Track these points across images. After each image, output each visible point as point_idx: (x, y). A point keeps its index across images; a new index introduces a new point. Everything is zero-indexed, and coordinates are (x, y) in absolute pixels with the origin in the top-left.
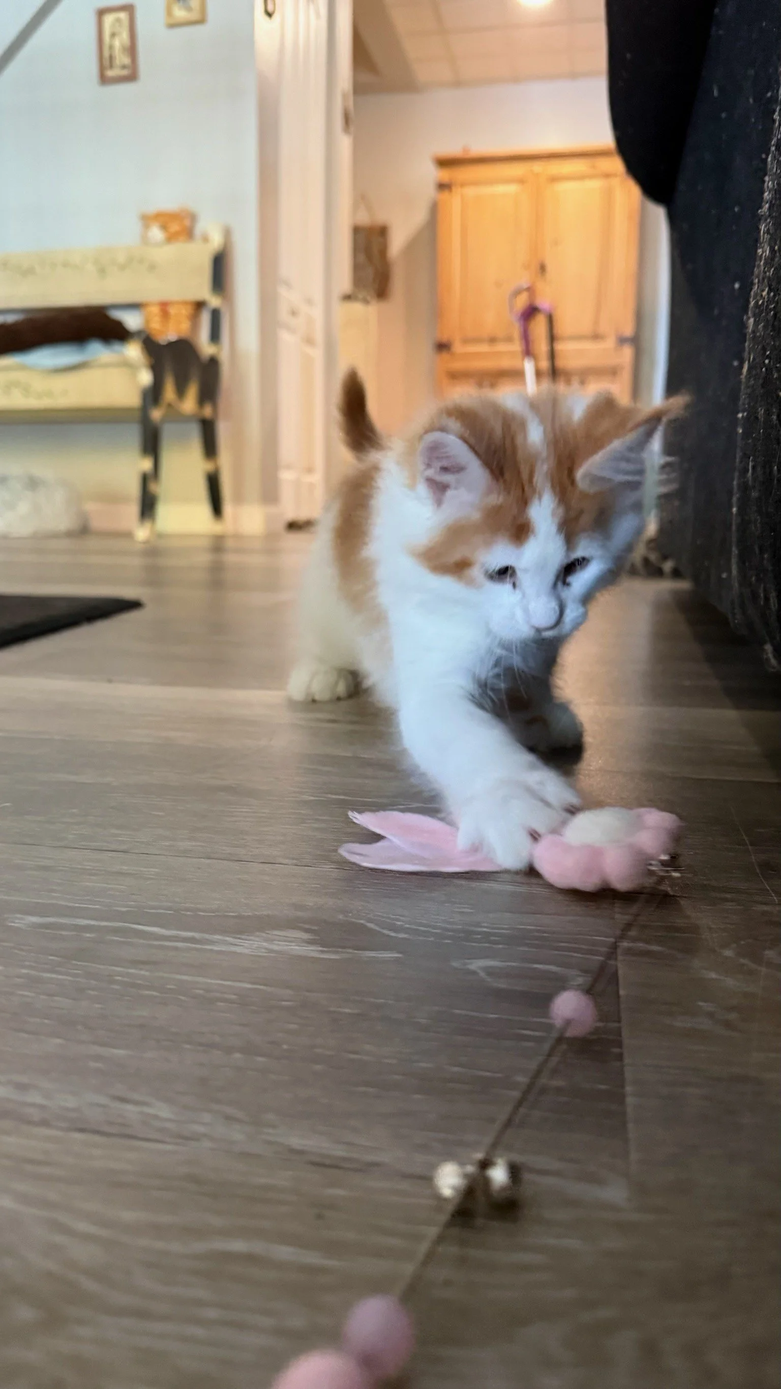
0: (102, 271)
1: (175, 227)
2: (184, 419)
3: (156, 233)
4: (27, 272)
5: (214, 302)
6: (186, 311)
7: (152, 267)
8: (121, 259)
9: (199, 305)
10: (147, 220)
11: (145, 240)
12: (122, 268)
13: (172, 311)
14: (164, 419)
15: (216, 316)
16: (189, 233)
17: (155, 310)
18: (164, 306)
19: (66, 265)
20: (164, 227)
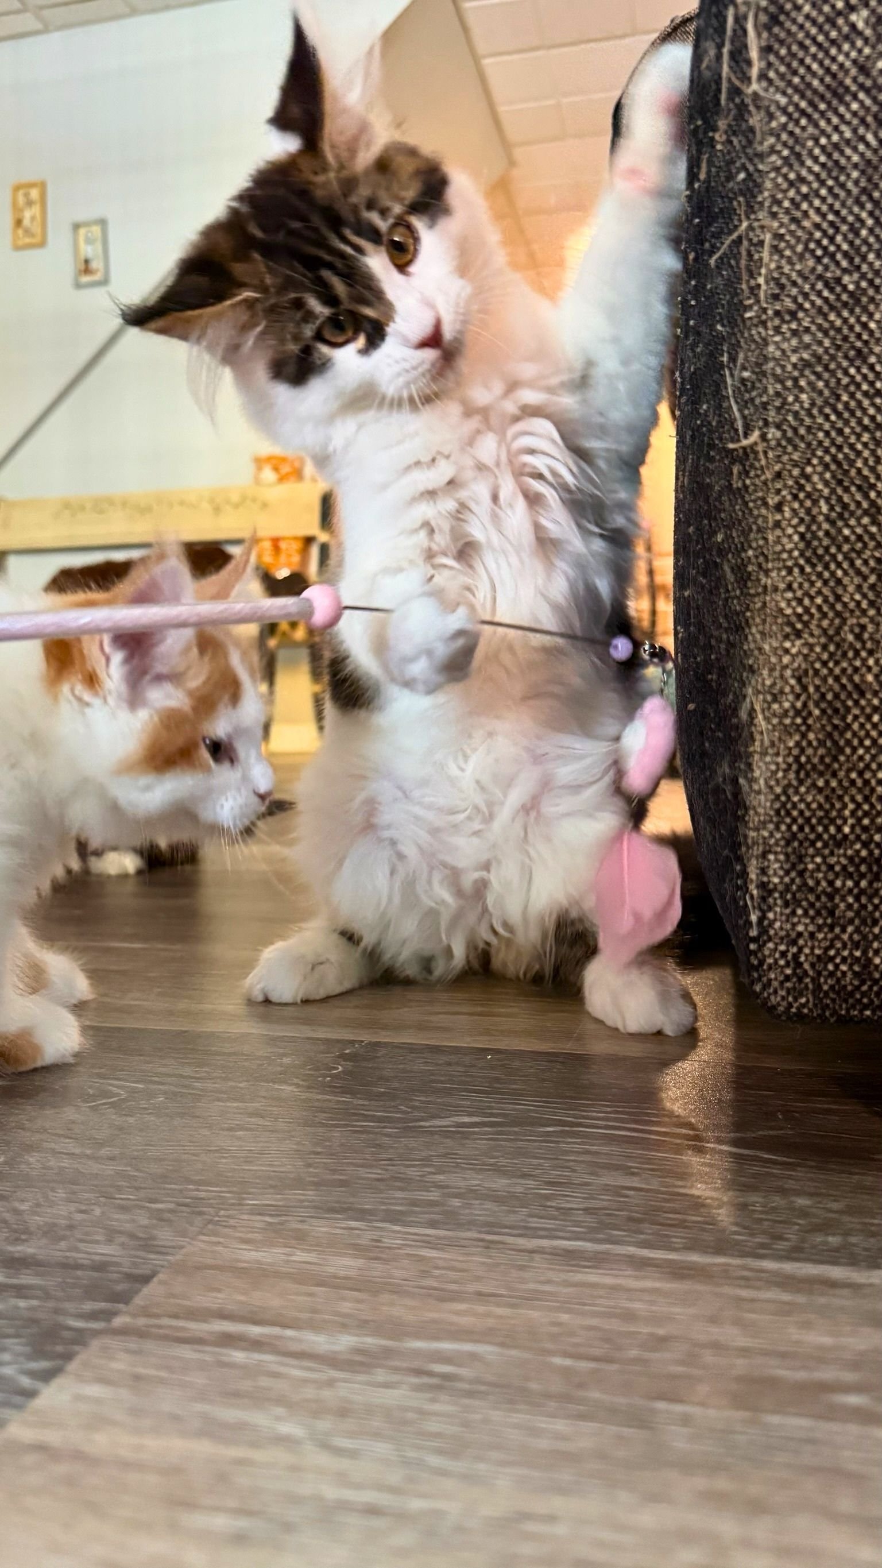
0: (217, 510)
1: (286, 469)
2: (296, 645)
3: (269, 475)
4: (144, 510)
5: (323, 537)
6: (296, 546)
7: (265, 505)
8: (235, 498)
9: (309, 540)
10: (260, 462)
11: (257, 481)
12: (236, 506)
13: (283, 545)
14: (279, 646)
15: (324, 550)
16: (298, 474)
17: (267, 545)
18: (276, 542)
19: (182, 503)
20: (276, 469)
